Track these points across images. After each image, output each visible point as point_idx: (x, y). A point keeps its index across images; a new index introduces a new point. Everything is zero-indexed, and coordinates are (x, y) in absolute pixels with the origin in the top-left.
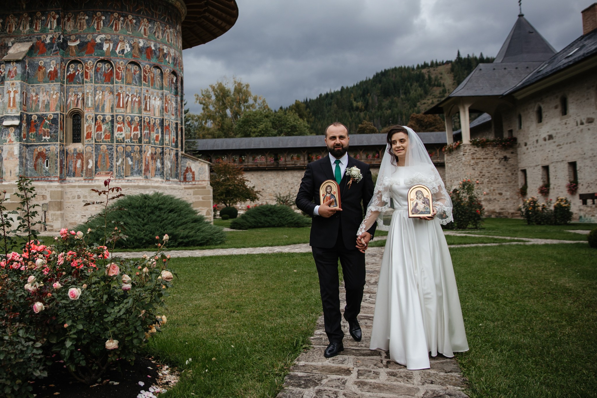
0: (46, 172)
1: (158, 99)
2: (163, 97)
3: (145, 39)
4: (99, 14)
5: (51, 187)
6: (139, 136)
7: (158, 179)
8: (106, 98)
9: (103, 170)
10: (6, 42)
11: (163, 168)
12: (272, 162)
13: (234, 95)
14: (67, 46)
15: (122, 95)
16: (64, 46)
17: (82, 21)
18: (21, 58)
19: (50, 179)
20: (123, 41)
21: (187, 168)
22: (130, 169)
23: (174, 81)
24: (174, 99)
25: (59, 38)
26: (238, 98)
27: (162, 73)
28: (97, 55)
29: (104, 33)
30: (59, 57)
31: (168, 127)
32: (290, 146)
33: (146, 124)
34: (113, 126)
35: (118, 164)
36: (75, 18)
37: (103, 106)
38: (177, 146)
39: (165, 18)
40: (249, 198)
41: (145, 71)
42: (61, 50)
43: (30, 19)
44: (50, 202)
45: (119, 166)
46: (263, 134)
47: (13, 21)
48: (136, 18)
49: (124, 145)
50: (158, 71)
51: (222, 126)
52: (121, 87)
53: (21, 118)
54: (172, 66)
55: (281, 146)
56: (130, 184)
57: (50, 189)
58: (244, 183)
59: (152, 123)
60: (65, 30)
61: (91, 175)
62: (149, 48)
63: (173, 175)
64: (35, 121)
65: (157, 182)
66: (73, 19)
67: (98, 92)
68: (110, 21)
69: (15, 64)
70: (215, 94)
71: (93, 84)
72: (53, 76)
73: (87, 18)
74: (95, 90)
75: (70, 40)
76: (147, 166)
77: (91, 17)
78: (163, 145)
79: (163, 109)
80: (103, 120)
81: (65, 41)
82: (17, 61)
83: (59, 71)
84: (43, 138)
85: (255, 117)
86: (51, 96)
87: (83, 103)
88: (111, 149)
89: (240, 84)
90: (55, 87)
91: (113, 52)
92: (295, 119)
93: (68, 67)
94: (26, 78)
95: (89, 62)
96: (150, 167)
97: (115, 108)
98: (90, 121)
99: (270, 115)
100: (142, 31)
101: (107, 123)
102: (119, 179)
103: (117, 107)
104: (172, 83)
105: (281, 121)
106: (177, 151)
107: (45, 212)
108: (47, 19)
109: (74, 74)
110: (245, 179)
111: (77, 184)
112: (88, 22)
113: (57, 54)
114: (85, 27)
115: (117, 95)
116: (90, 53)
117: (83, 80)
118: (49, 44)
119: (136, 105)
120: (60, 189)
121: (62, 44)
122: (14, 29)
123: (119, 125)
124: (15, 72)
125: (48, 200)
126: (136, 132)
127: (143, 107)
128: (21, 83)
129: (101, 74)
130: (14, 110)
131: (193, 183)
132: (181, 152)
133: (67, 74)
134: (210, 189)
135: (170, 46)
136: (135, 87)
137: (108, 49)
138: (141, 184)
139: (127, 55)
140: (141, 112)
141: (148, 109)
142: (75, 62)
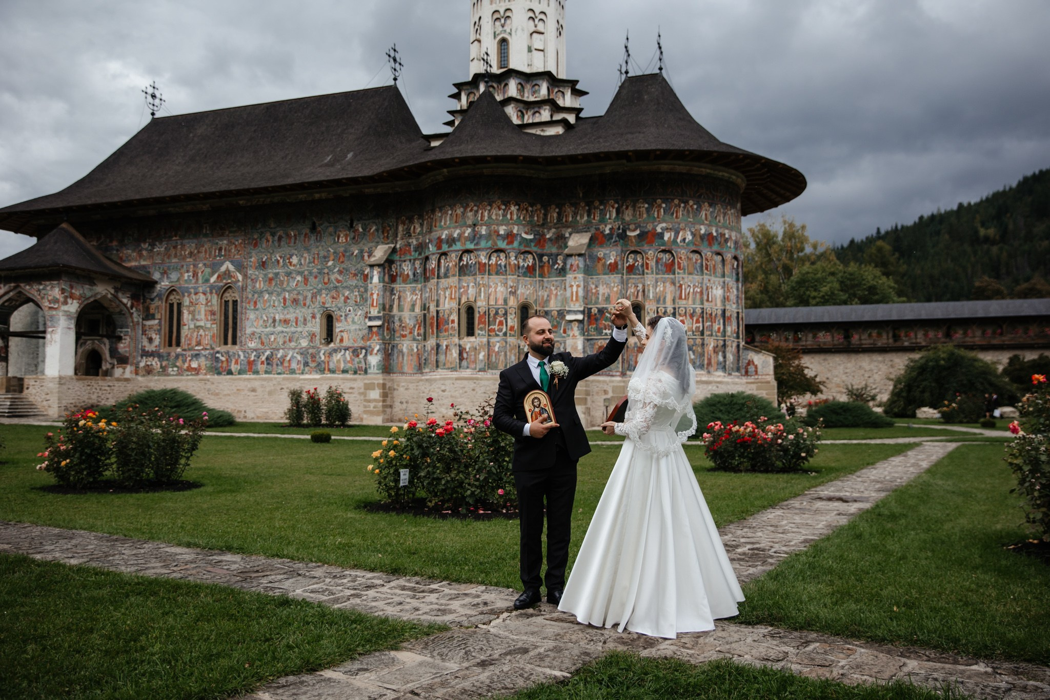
1: (719, 288)
2: (724, 286)
3: (706, 224)
4: (659, 201)
5: (612, 382)
6: (701, 328)
7: (720, 373)
8: (667, 290)
10: (563, 232)
11: (725, 361)
12: (841, 341)
13: (783, 240)
14: (626, 236)
15: (683, 287)
16: (623, 236)
17: (641, 209)
18: (583, 252)
19: (611, 373)
20: (685, 229)
21: (749, 361)
23: (735, 266)
24: (735, 286)
25: (619, 229)
26: (789, 244)
27: (723, 259)
28: (659, 245)
29: (664, 221)
30: (619, 248)
31: (729, 318)
32: (866, 318)
33: (708, 316)
36: (634, 207)
37: (665, 298)
38: (738, 337)
39: (725, 199)
40: (809, 391)
41: (707, 259)
42: (621, 241)
43: (587, 208)
44: (612, 397)
46: (828, 300)
47: (569, 210)
48: (697, 203)
50: (719, 258)
51: (765, 287)
52: (683, 278)
53: (583, 312)
54: (733, 250)
55: (853, 318)
57: (612, 384)
58: (803, 370)
59: (713, 315)
60: (624, 219)
62: (711, 234)
63: (735, 369)
64: (595, 314)
65: (719, 376)
66: (632, 207)
67: (659, 283)
68: (670, 209)
69: (577, 257)
70: (755, 241)
71: (654, 276)
72: (613, 268)
73: (646, 206)
74: (657, 282)
75: (629, 229)
76: (709, 360)
77: (651, 205)
78: (725, 336)
79: (725, 298)
81: (624, 231)
82: (580, 255)
83: (619, 263)
84: (604, 331)
85: (815, 274)
86: (611, 288)
87: (644, 295)
89: (791, 225)
90: (615, 279)
91: (675, 241)
92: (875, 277)
93: (627, 258)
94: (588, 271)
95: (650, 252)
96: (713, 361)
97: (677, 300)
98: (651, 314)
99: (837, 272)
100: (704, 216)
103: (679, 299)
104: (733, 268)
105: (854, 280)
106: (738, 342)
107: (607, 407)
108: (605, 208)
109: (634, 264)
110: (805, 365)
112: (648, 210)
113: (617, 245)
114: (645, 216)
115: (679, 286)
116: (650, 243)
117: (643, 271)
118: (608, 234)
120: (622, 384)
121: (621, 234)
122: (570, 219)
124: (578, 265)
125: (610, 395)
126: (698, 325)
127: (705, 297)
128: (584, 277)
129: (662, 265)
130: (577, 304)
131: (756, 377)
132: (742, 344)
133: (626, 265)
134: (775, 384)
135: (731, 229)
136: (696, 277)
137: (670, 238)
138: (704, 379)
139: (688, 244)
140: (702, 303)
141: (710, 299)
142: (635, 252)
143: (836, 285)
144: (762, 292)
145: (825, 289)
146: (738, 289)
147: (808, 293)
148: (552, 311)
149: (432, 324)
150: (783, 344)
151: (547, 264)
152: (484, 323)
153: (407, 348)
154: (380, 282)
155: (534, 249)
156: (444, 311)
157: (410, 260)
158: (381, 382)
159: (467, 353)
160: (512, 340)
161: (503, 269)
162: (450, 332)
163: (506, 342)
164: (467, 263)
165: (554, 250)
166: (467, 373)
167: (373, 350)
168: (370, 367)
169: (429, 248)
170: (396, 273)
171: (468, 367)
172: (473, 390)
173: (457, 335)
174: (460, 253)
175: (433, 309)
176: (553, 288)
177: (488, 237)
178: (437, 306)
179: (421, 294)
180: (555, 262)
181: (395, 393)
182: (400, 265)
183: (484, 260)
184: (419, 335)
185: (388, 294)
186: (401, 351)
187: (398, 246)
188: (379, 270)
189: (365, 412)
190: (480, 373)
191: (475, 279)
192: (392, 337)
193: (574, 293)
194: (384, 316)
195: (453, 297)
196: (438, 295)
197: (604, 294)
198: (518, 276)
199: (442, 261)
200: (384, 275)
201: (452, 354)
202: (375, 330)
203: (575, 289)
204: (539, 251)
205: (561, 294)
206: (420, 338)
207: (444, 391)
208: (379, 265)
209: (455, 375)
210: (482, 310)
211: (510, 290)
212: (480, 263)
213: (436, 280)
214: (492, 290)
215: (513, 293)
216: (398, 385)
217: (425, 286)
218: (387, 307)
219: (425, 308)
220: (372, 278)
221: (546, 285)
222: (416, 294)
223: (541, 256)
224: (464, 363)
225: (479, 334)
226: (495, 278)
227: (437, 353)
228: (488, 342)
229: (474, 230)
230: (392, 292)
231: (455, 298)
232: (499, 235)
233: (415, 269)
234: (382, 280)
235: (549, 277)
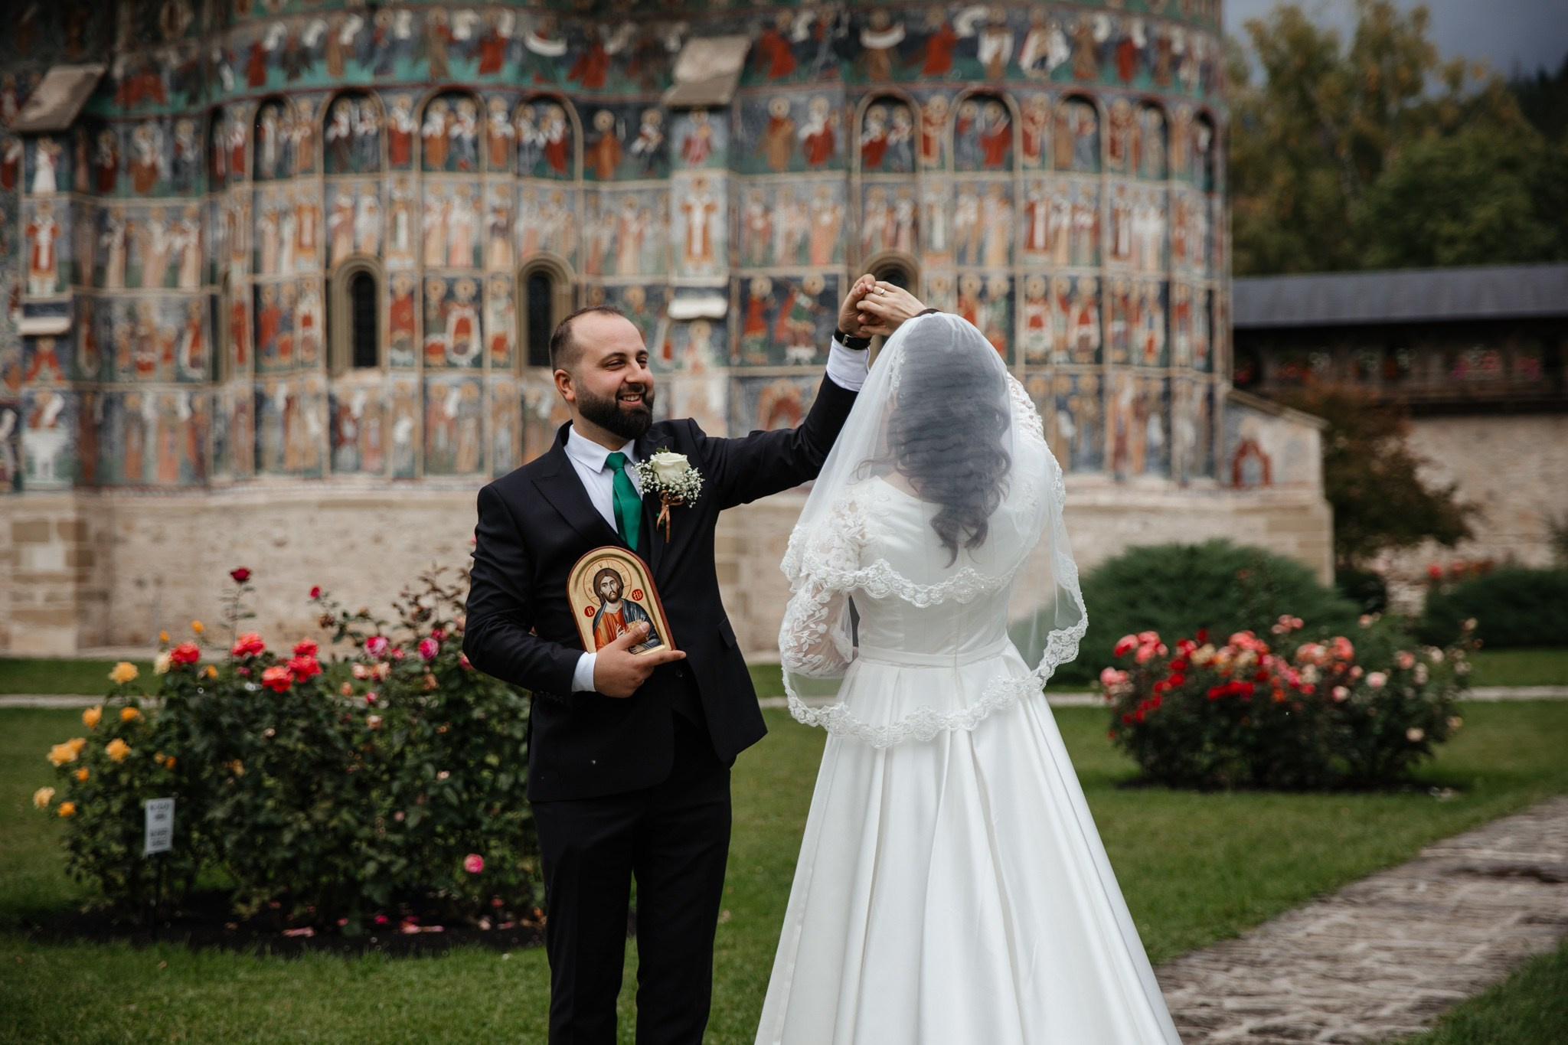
1: (1153, 213)
2: (1169, 207)
3: (1114, 11)
6: (1096, 342)
7: (1154, 481)
8: (989, 221)
10: (660, 35)
11: (1169, 445)
12: (1534, 375)
13: (1354, 58)
14: (861, 48)
15: (1039, 211)
16: (850, 49)
18: (724, 100)
20: (1045, 25)
21: (1245, 442)
22: (1065, 451)
23: (1203, 144)
24: (1202, 207)
25: (837, 24)
26: (1374, 71)
27: (1165, 122)
28: (963, 79)
30: (838, 88)
31: (1184, 308)
33: (1117, 303)
34: (1011, 314)
37: (981, 249)
38: (1209, 368)
40: (1431, 534)
41: (1114, 123)
42: (845, 65)
49: (1048, 372)
50: (1151, 119)
51: (1297, 210)
52: (1039, 184)
54: (1197, 94)
58: (1412, 471)
59: (1133, 298)
62: (1128, 41)
63: (1200, 468)
64: (764, 299)
65: (1151, 491)
67: (963, 201)
69: (704, 116)
71: (948, 176)
72: (819, 152)
74: (956, 193)
75: (870, 27)
76: (1121, 440)
78: (1168, 367)
79: (1169, 247)
80: (983, 294)
81: (855, 32)
82: (714, 109)
83: (838, 134)
84: (794, 352)
87: (917, 238)
89: (1383, 12)
90: (825, 186)
91: (1014, 65)
93: (865, 118)
94: (741, 161)
95: (936, 100)
96: (1133, 444)
97: (1019, 253)
98: (939, 296)
99: (1523, 158)
101: (995, 303)
103: (1026, 249)
104: (1197, 151)
106: (1211, 384)
109: (884, 140)
110: (1417, 455)
113: (830, 78)
115: (1027, 210)
116: (937, 70)
117: (914, 161)
118: (804, 43)
119: (1086, 240)
121: (845, 41)
123: (1033, 309)
124: (708, 144)
126: (1085, 331)
127: (1108, 244)
128: (727, 181)
129: (972, 142)
130: (707, 267)
131: (1267, 491)
132: (1223, 388)
133: (860, 141)
134: (1323, 513)
135: (1191, 24)
136: (1080, 179)
137: (997, 56)
138: (1102, 499)
139: (1056, 74)
140: (1098, 261)
141: (1124, 247)
142: (889, 101)
143: (1521, 201)
144: (1284, 225)
145: (1484, 213)
146: (1210, 216)
147: (1430, 226)
148: (623, 289)
149: (237, 331)
150: (1352, 389)
151: (608, 138)
152: (410, 325)
153: (157, 405)
154: (59, 187)
155: (566, 86)
156: (278, 286)
157: (160, 120)
158: (70, 515)
159: (356, 422)
160: (499, 381)
161: (469, 151)
162: (300, 354)
163: (481, 388)
164: (351, 131)
165: (631, 92)
166: (355, 486)
167: (40, 412)
168: (31, 470)
169: (221, 81)
170: (116, 161)
171: (358, 468)
172: (378, 540)
173: (321, 364)
174: (327, 98)
175: (239, 277)
176: (629, 215)
177: (419, 46)
178: (256, 268)
179: (201, 234)
180: (635, 132)
181: (120, 552)
182: (128, 136)
183: (405, 122)
184: (195, 363)
185: (88, 228)
186: (136, 419)
187: (118, 71)
188: (56, 149)
189: (18, 616)
190: (402, 486)
191: (379, 185)
192: (106, 372)
193: (698, 234)
194: (77, 301)
195: (307, 239)
196: (257, 234)
197: (789, 235)
198: (519, 175)
199: (269, 125)
200: (74, 167)
201: (304, 426)
202: (46, 346)
203: (698, 217)
204: (584, 94)
205: (656, 236)
206: (198, 374)
207: (280, 544)
208: (55, 135)
209: (316, 491)
210: (402, 286)
211: (490, 219)
212: (393, 133)
213: (245, 187)
214: (432, 220)
215: (503, 230)
216: (128, 528)
217: (213, 206)
218: (87, 270)
219: (213, 275)
220: (31, 176)
221: (606, 203)
222: (184, 232)
223: (589, 112)
224: (347, 454)
225: (393, 363)
226: (444, 185)
227: (258, 423)
228: (425, 388)
229: (369, 25)
230: (101, 222)
231: (313, 246)
232: (452, 42)
233: (178, 148)
234: (65, 182)
235: (617, 179)
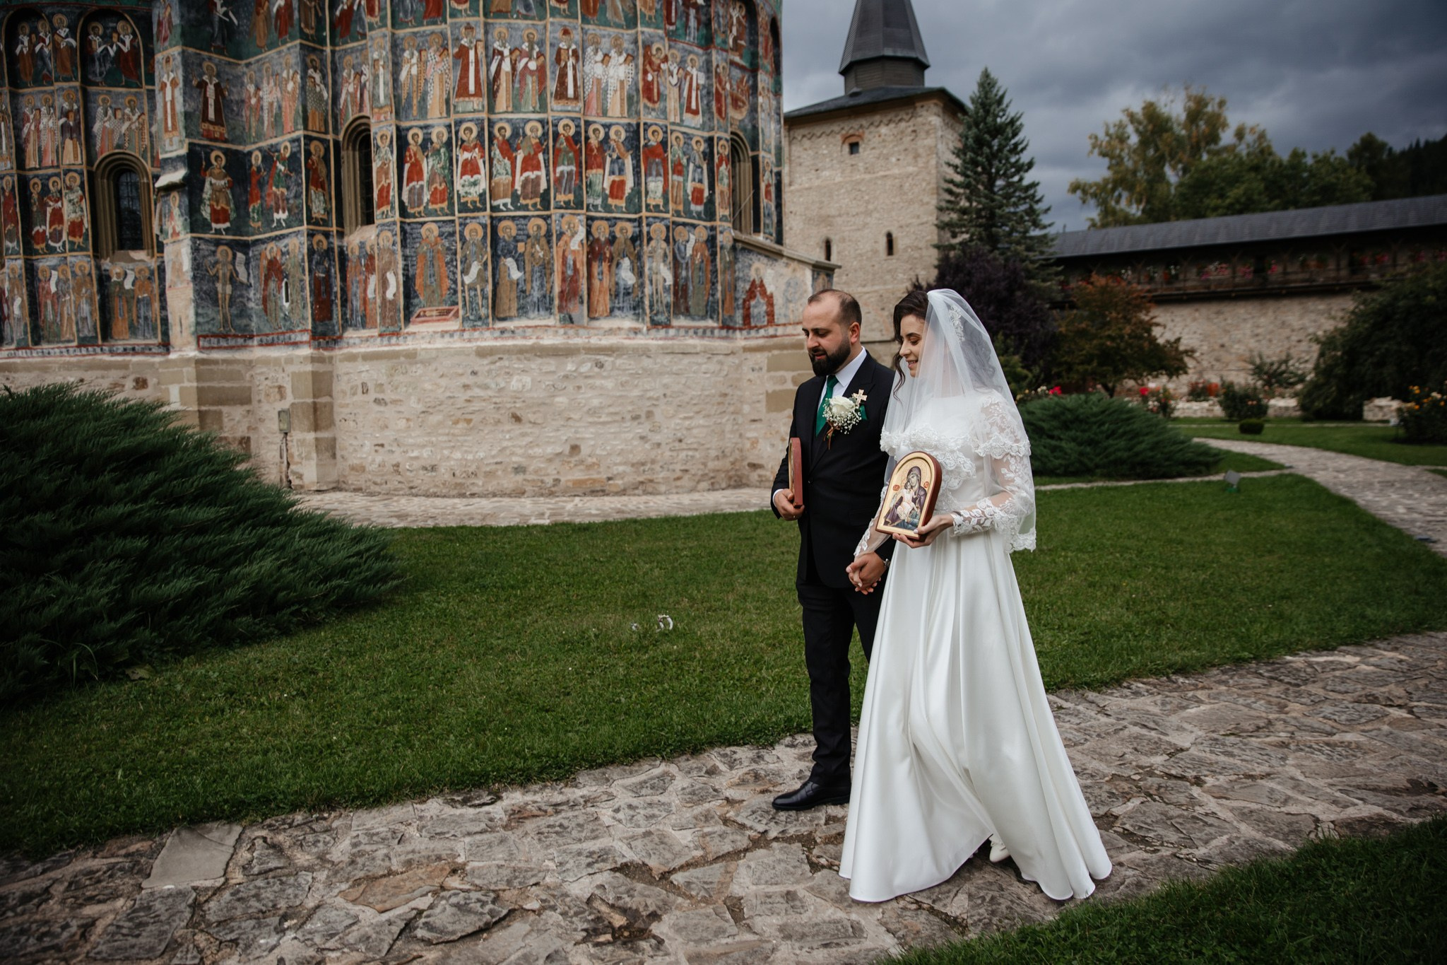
0: (286, 318)
1: (617, 59)
5: (292, 361)
6: (542, 187)
7: (625, 322)
8: (430, 71)
9: (431, 304)
11: (641, 286)
19: (292, 337)
21: (753, 283)
22: (514, 295)
31: (657, 152)
34: (449, 160)
35: (468, 280)
37: (423, 99)
44: (293, 404)
45: (472, 288)
49: (485, 217)
52: (469, 27)
53: (189, 161)
56: (510, 343)
57: (291, 369)
61: (394, 321)
67: (407, 54)
72: (284, 24)
74: (397, 50)
78: (640, 210)
79: (637, 91)
80: (426, 144)
83: (295, 4)
84: (276, 216)
87: (372, 96)
88: (452, 234)
90: (288, 56)
94: (218, 40)
97: (453, 101)
98: (385, 149)
101: (437, 152)
102: (474, 328)
103: (459, 95)
111: (363, 349)
115: (457, 56)
117: (366, 23)
119: (531, 82)
123: (467, 155)
124: (170, 20)
125: (290, 399)
126: (531, 175)
127: (552, 86)
128: (183, 53)
131: (771, 331)
133: (333, 13)
136: (522, 23)
138: (548, 340)
141: (571, 92)
160: (78, 260)
190: (20, 353)
193: (169, 108)
197: (271, 107)
198: (88, 82)
203: (169, 94)
211: (61, 122)
214: (28, 128)
215: (72, 130)
228: (31, 269)
